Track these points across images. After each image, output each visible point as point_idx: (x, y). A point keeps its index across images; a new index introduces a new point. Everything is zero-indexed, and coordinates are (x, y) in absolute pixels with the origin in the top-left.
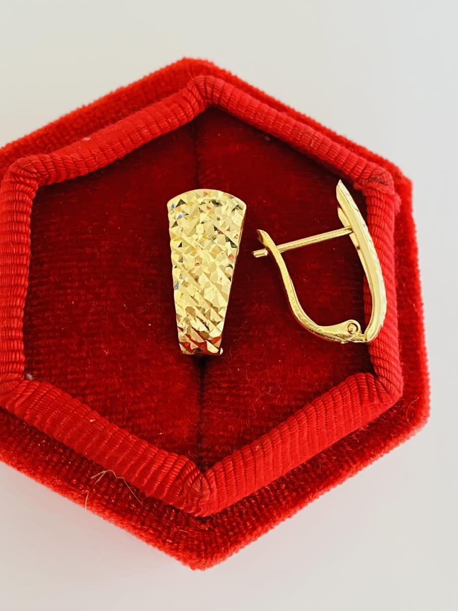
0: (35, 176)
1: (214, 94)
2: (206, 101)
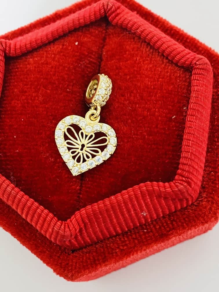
0: (177, 181)
1: (60, 224)
2: (66, 222)
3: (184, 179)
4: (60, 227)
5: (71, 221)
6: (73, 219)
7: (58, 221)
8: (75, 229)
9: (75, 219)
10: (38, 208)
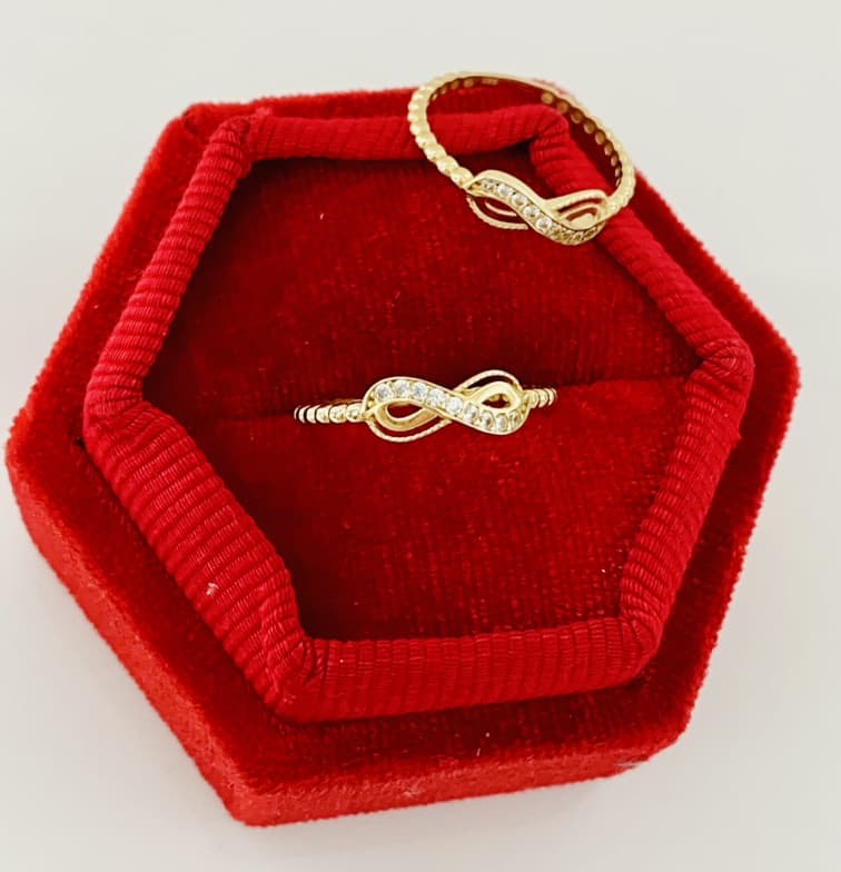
0: (308, 644)
2: (141, 399)
3: (319, 661)
4: (123, 387)
5: (145, 409)
6: (153, 413)
7: (138, 377)
8: (129, 424)
9: (153, 416)
10: (160, 321)
